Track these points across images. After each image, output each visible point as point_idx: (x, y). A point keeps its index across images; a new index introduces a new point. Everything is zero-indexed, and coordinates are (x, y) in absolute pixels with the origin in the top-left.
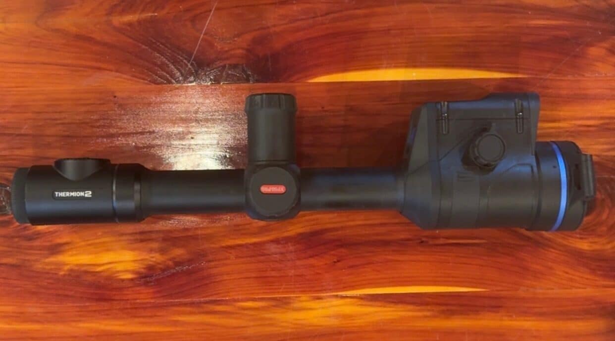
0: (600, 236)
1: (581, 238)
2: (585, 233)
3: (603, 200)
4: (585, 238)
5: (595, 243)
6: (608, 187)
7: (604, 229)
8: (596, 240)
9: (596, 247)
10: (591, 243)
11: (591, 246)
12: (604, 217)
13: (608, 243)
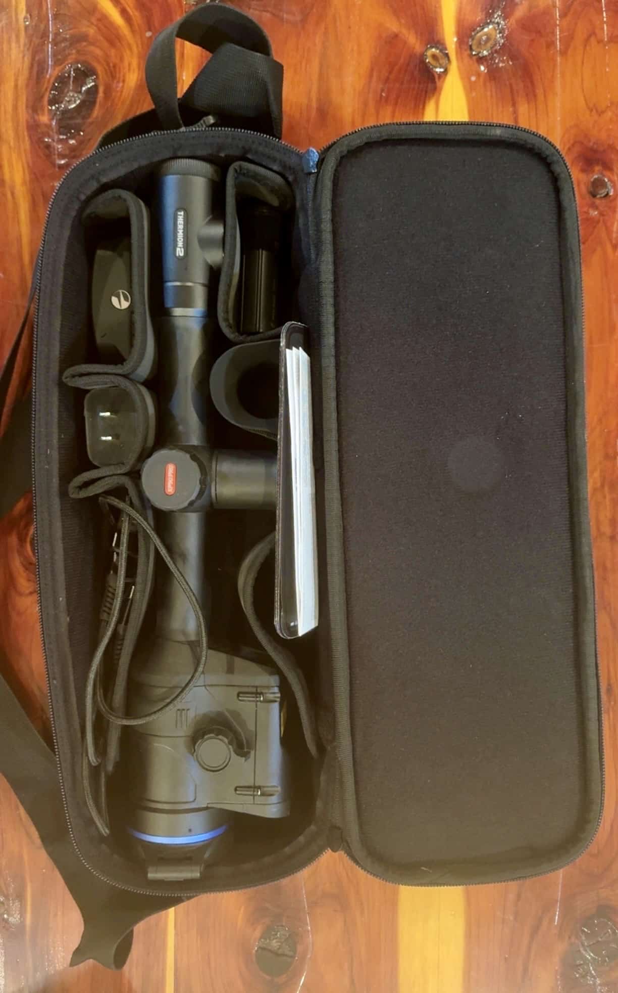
0: (122, 59)
1: (124, 81)
2: (118, 75)
3: (78, 52)
4: (124, 76)
5: (129, 65)
6: (63, 45)
7: (113, 52)
8: (126, 63)
9: (135, 62)
10: (129, 70)
11: (134, 72)
12: (98, 52)
13: (131, 49)
